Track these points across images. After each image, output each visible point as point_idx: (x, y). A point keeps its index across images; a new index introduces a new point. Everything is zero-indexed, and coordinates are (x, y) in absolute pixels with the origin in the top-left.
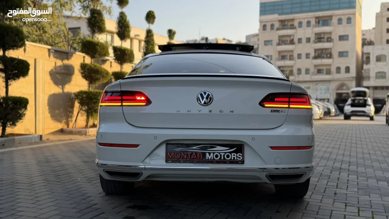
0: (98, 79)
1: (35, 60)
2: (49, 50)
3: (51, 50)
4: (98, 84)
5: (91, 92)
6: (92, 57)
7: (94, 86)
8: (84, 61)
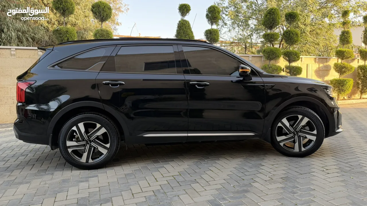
0: (345, 72)
1: (307, 65)
2: (315, 58)
3: (317, 59)
4: (345, 75)
5: (340, 80)
6: (342, 59)
7: (343, 76)
8: (338, 61)
